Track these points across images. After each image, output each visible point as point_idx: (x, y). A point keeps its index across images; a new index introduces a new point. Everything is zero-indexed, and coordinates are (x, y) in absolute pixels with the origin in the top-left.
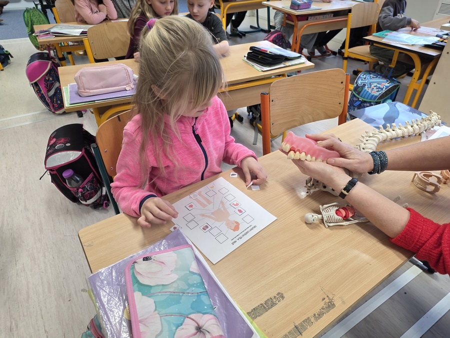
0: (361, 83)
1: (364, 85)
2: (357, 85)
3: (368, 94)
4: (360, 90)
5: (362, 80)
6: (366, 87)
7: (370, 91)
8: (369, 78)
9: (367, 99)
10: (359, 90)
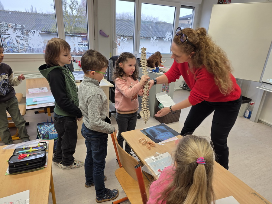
0: (45, 132)
1: (48, 133)
2: (43, 135)
3: (54, 135)
4: (48, 136)
5: (43, 130)
6: (50, 132)
7: (54, 133)
8: (46, 127)
9: (55, 138)
10: (46, 136)
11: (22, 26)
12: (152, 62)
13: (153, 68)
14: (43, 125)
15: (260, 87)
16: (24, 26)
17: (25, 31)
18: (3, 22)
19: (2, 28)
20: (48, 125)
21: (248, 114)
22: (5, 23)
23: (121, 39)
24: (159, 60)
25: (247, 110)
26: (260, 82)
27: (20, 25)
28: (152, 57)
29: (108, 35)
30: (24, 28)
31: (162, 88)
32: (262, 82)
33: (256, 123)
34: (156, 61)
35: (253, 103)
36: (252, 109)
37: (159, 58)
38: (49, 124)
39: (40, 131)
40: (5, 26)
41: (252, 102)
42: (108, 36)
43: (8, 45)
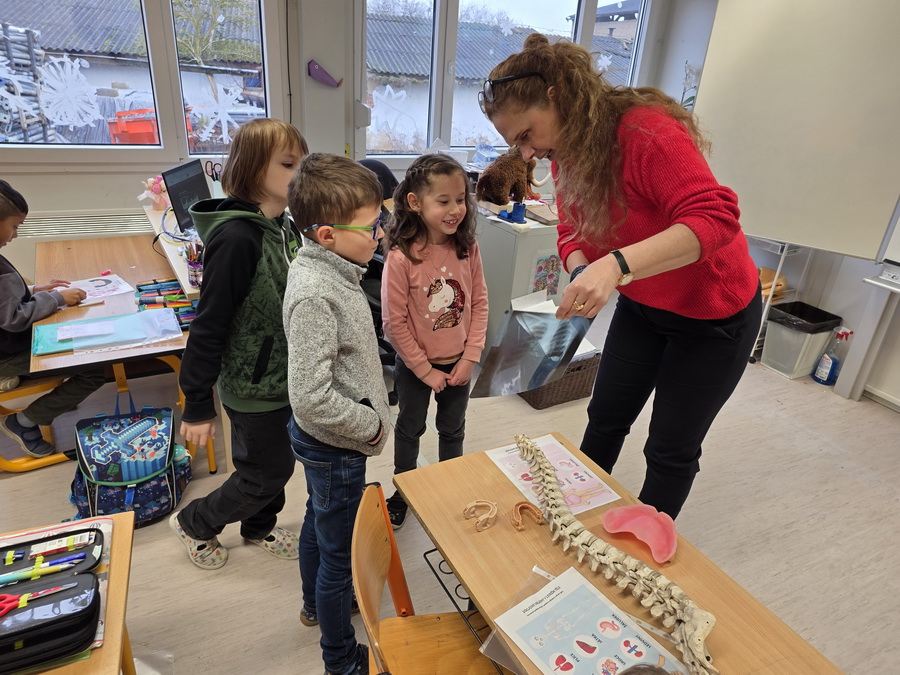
0: (105, 456)
1: (116, 457)
3: (141, 466)
4: (116, 471)
5: (99, 449)
6: (124, 456)
7: (139, 458)
8: (109, 436)
9: (146, 475)
10: (112, 471)
11: (27, 32)
12: (501, 183)
13: (502, 207)
14: (99, 427)
15: (876, 278)
16: (37, 33)
20: (117, 428)
21: (828, 372)
23: (387, 92)
24: (524, 177)
25: (826, 356)
26: (879, 261)
27: (22, 30)
28: (501, 166)
29: (337, 80)
31: (533, 280)
32: (887, 261)
33: (854, 404)
34: (515, 179)
35: (849, 331)
36: (844, 352)
37: (525, 169)
38: (122, 421)
39: (87, 452)
41: (843, 330)
42: (338, 85)
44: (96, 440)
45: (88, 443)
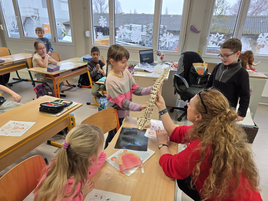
0: (102, 103)
1: (105, 104)
4: (103, 107)
8: (105, 100)
11: (164, 26)
16: (166, 26)
17: (166, 31)
18: (150, 23)
19: (149, 28)
22: (151, 24)
23: (216, 35)
27: (163, 26)
29: (199, 30)
30: (165, 29)
40: (151, 26)
42: (199, 32)
43: (149, 42)
44: (103, 100)
45: (101, 100)
